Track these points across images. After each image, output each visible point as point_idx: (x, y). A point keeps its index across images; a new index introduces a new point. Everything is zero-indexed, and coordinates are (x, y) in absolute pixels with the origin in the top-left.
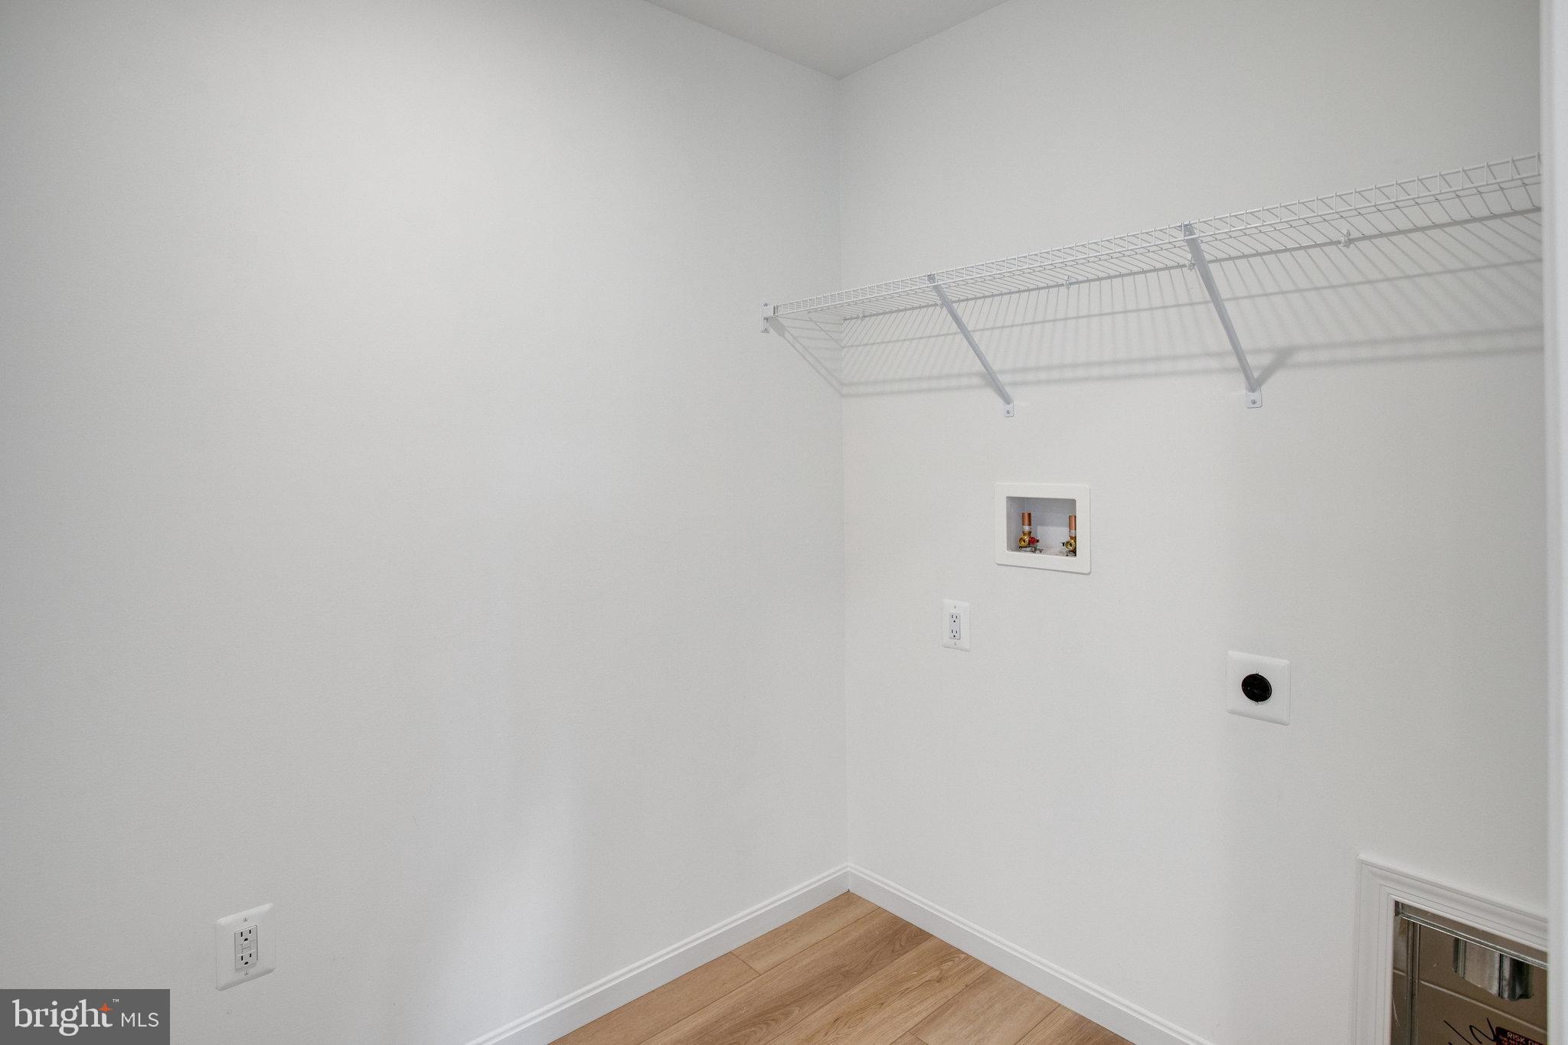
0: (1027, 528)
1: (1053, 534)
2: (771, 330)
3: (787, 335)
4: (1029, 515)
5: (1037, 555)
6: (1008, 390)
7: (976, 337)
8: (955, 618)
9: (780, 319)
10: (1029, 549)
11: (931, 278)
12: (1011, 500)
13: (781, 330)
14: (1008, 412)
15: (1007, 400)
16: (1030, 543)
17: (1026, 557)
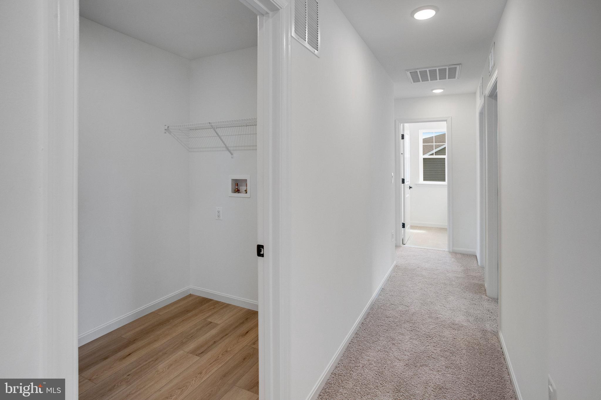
0: (237, 187)
1: (242, 188)
2: (167, 133)
3: (172, 134)
4: (237, 183)
5: (239, 194)
6: (232, 152)
7: (222, 138)
8: (219, 212)
9: (170, 130)
10: (237, 192)
11: (210, 123)
12: (233, 180)
13: (170, 133)
14: (232, 157)
15: (232, 154)
16: (238, 191)
17: (237, 195)
